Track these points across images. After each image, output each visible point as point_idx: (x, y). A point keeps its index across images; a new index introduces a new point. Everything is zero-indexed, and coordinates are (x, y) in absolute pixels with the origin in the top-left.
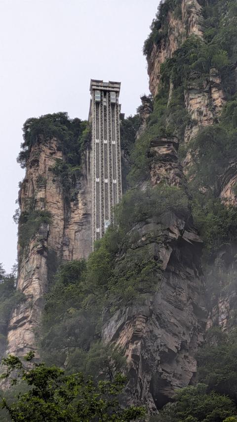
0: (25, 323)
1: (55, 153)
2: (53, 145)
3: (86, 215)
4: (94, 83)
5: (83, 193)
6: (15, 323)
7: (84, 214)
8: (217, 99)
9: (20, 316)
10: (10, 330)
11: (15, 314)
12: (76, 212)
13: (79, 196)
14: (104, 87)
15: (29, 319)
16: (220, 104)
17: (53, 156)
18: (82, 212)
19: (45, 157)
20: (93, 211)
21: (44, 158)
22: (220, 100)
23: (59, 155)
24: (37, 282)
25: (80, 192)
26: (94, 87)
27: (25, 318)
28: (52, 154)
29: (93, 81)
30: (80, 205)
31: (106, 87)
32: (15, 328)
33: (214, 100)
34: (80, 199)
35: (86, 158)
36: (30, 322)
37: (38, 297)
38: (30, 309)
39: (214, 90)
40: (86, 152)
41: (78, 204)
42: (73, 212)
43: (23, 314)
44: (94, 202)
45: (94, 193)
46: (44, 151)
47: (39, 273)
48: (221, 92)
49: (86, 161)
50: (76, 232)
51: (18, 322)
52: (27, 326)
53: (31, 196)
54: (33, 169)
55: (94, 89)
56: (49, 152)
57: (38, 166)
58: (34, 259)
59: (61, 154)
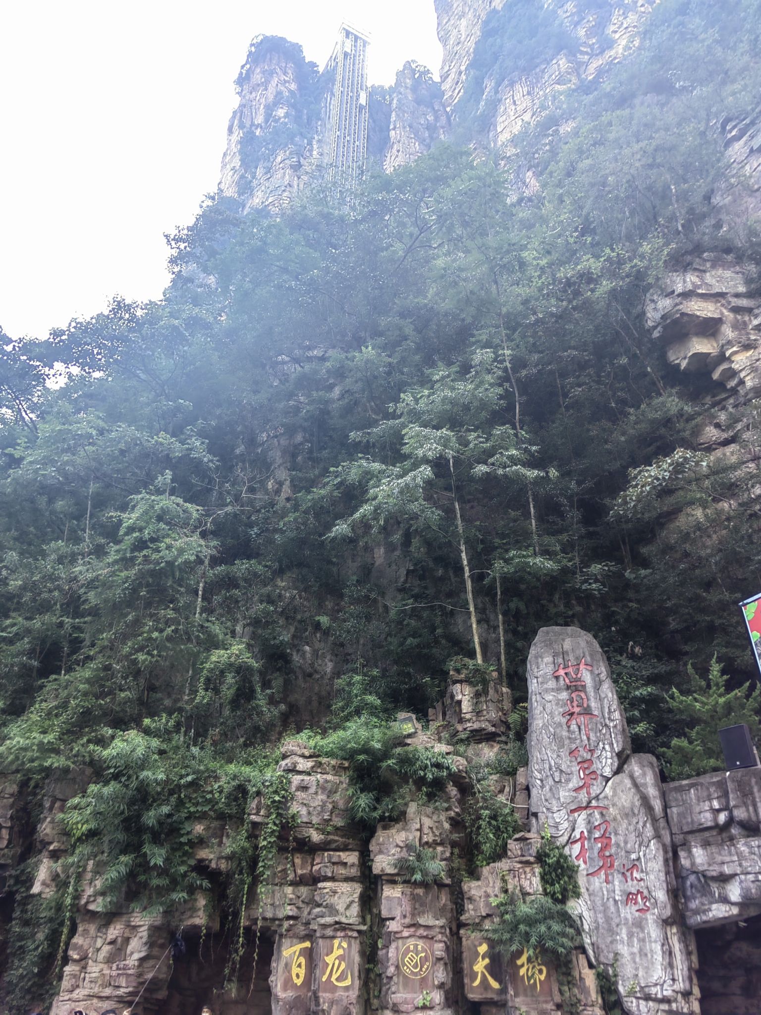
1: (289, 82)
2: (290, 72)
3: (321, 169)
5: (319, 141)
7: (318, 166)
13: (314, 142)
14: (356, 31)
17: (287, 85)
19: (278, 82)
21: (276, 82)
23: (293, 86)
25: (317, 137)
28: (285, 82)
30: (315, 153)
31: (359, 32)
34: (315, 147)
35: (326, 103)
40: (327, 96)
41: (312, 151)
44: (333, 154)
45: (333, 145)
49: (327, 107)
53: (248, 125)
54: (254, 94)
55: (344, 29)
56: (283, 77)
57: (266, 89)
58: (284, 173)
59: (296, 87)
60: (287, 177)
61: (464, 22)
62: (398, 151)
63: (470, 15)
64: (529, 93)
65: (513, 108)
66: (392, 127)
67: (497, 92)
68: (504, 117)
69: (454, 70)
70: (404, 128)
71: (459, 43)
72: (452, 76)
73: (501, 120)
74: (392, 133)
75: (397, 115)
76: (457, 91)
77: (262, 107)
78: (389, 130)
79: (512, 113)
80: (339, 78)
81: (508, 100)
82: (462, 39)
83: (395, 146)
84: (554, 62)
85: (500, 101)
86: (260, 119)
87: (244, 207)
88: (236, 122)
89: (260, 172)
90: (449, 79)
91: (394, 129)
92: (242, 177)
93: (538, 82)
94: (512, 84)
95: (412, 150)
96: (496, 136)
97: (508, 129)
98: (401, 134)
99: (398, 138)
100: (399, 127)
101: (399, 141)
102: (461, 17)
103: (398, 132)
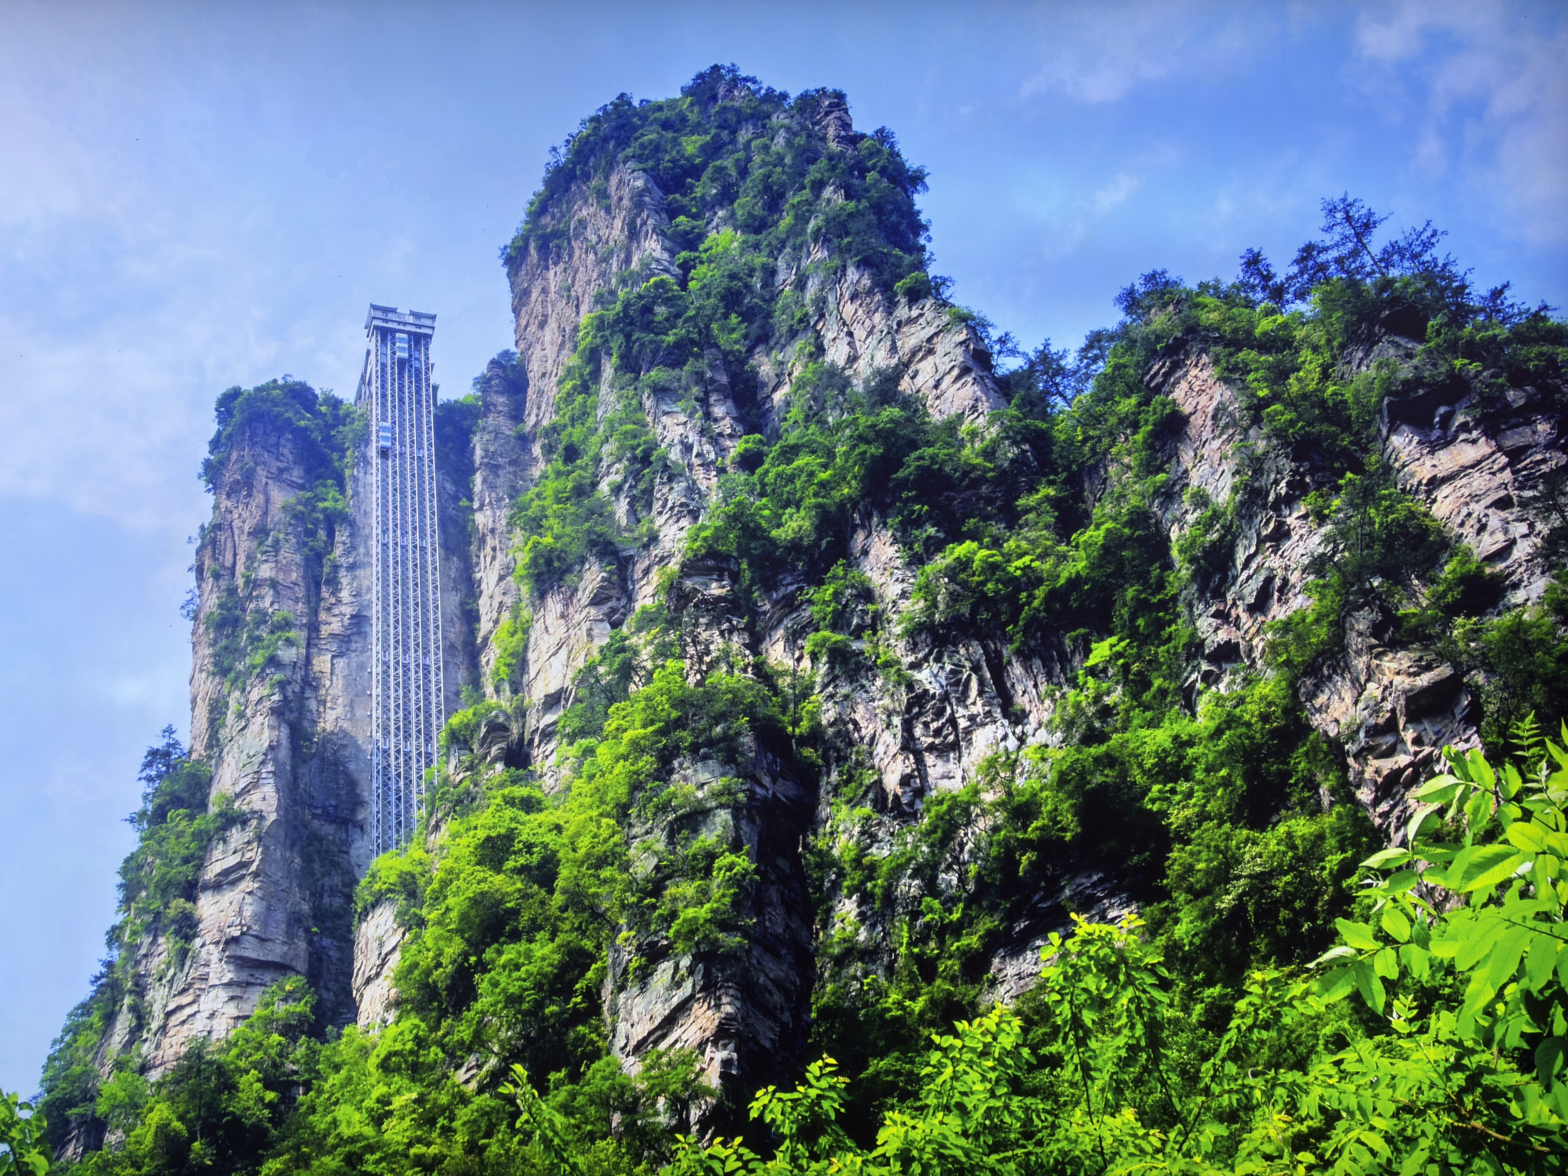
0: (243, 877)
1: (288, 469)
2: (286, 451)
3: (359, 620)
4: (379, 314)
5: (352, 567)
6: (219, 875)
7: (353, 617)
8: (723, 418)
9: (232, 860)
10: (205, 888)
11: (217, 854)
12: (336, 611)
13: (342, 573)
14: (399, 323)
15: (253, 868)
16: (729, 431)
17: (285, 476)
18: (348, 610)
19: (267, 477)
20: (375, 610)
21: (264, 480)
22: (728, 421)
23: (297, 474)
24: (271, 781)
25: (345, 563)
26: (376, 323)
27: (243, 865)
28: (281, 471)
29: (374, 307)
30: (345, 594)
31: (404, 323)
32: (217, 886)
33: (716, 420)
34: (345, 581)
35: (358, 484)
36: (256, 875)
37: (273, 817)
38: (255, 844)
39: (713, 398)
40: (358, 472)
41: (339, 591)
42: (329, 609)
43: (239, 855)
44: (376, 588)
45: (376, 568)
46: (264, 463)
47: (275, 760)
48: (730, 403)
50: (333, 657)
51: (226, 873)
52: (248, 884)
54: (232, 502)
55: (377, 328)
56: (274, 465)
57: (249, 495)
58: (262, 725)
59: (301, 472)
60: (266, 734)
61: (548, 333)
62: (494, 549)
63: (554, 324)
64: (562, 615)
65: (546, 638)
66: (477, 504)
68: (537, 653)
70: (502, 499)
71: (544, 373)
73: (533, 656)
74: (479, 518)
75: (485, 479)
77: (246, 529)
78: (473, 512)
79: (545, 647)
81: (539, 625)
83: (490, 542)
84: (586, 567)
85: (531, 622)
86: (243, 558)
89: (232, 706)
91: (481, 508)
93: (571, 596)
94: (543, 595)
96: (530, 685)
97: (541, 678)
98: (494, 516)
99: (490, 525)
100: (490, 503)
101: (493, 531)
102: (542, 325)
103: (489, 513)
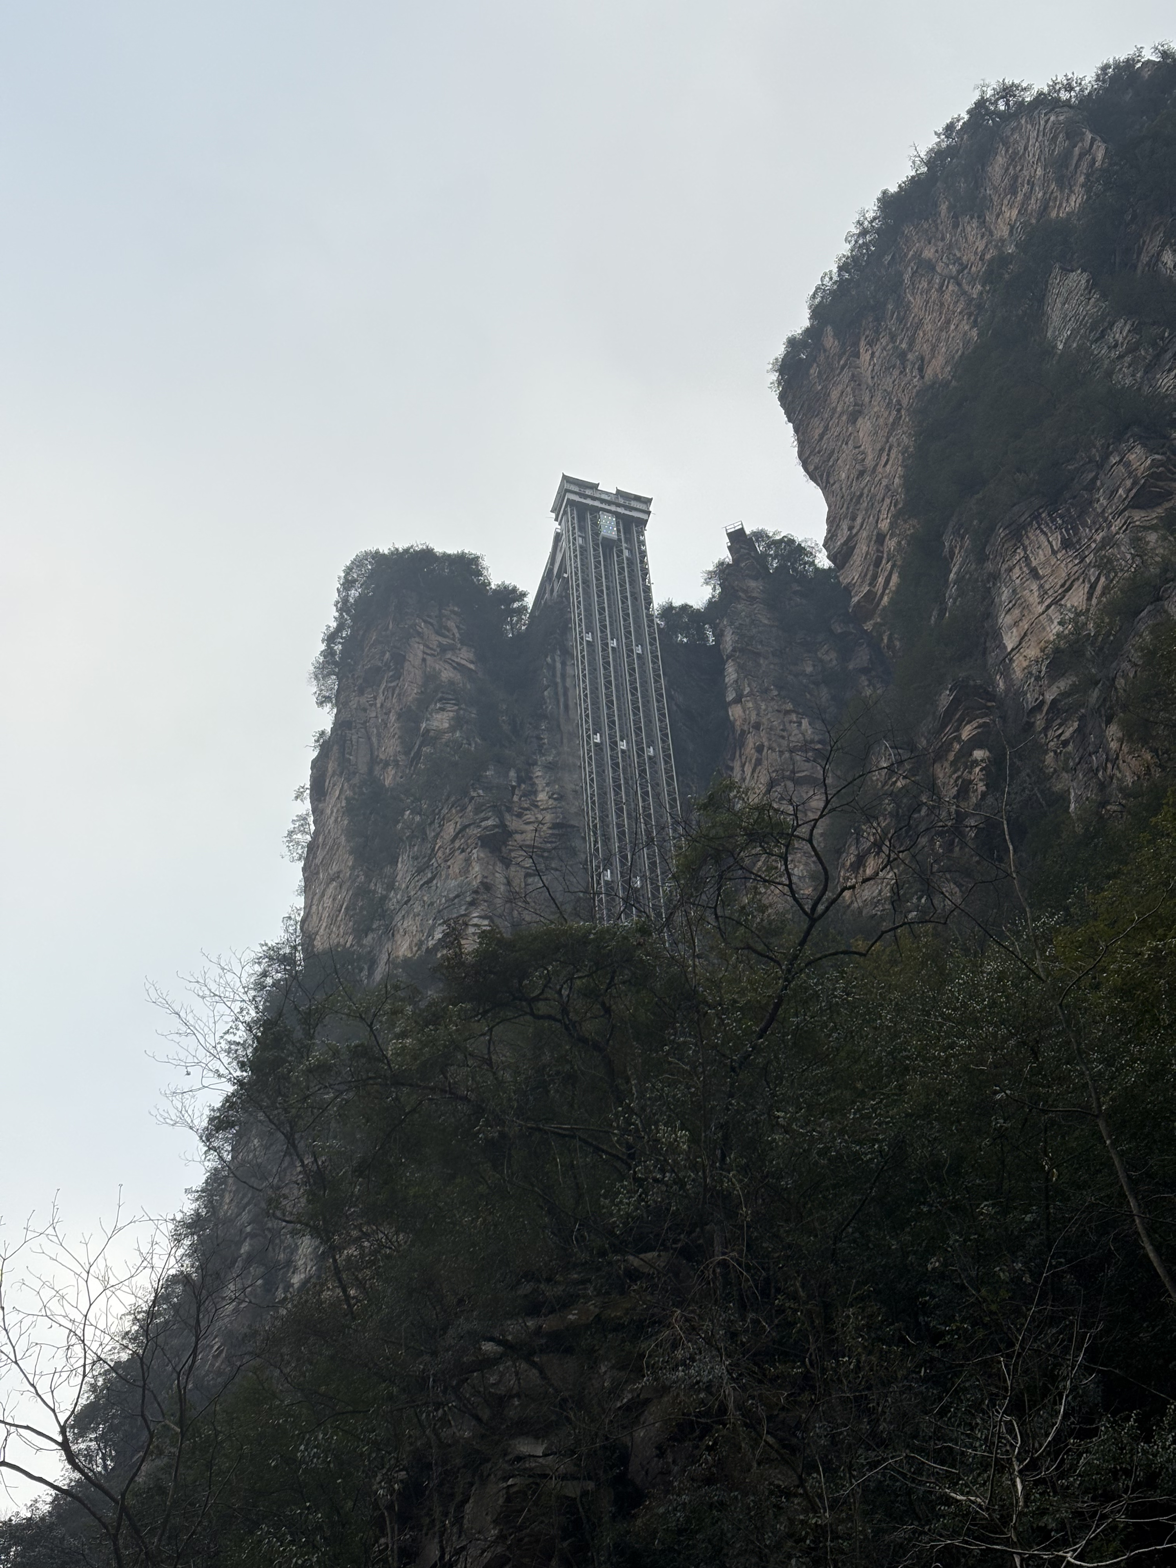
1: (452, 648)
2: (451, 624)
3: (564, 829)
4: (572, 487)
5: (551, 767)
7: (555, 826)
12: (529, 817)
13: (538, 772)
14: (603, 501)
17: (449, 655)
18: (547, 818)
19: (424, 653)
20: (591, 817)
21: (420, 655)
23: (464, 656)
25: (541, 760)
26: (570, 498)
28: (444, 649)
30: (542, 796)
31: (609, 503)
34: (540, 783)
35: (554, 675)
40: (554, 661)
41: (535, 793)
42: (519, 815)
44: (591, 792)
45: (587, 768)
46: (420, 635)
49: (556, 684)
50: (528, 874)
53: (363, 769)
54: (368, 695)
55: (571, 503)
56: (435, 640)
57: (397, 676)
58: (468, 861)
59: (471, 656)
60: (476, 868)
61: (865, 425)
62: (759, 749)
63: (877, 406)
64: (1066, 544)
65: (1035, 587)
66: (731, 696)
67: (982, 559)
68: (1017, 612)
69: (864, 534)
70: (766, 691)
71: (861, 474)
72: (862, 548)
73: (1008, 620)
74: (736, 712)
75: (741, 668)
76: (881, 580)
77: (393, 717)
78: (726, 706)
79: (1034, 598)
80: (577, 614)
81: (1016, 572)
82: (869, 462)
83: (751, 741)
84: (1114, 460)
85: (995, 577)
86: (390, 747)
87: (373, 964)
88: (331, 766)
89: (404, 868)
90: (857, 558)
91: (738, 700)
92: (361, 892)
93: (1082, 514)
94: (1017, 534)
95: (796, 738)
96: (1006, 660)
97: (1033, 639)
98: (757, 708)
99: (753, 717)
100: (751, 694)
101: (757, 726)
102: (854, 417)
103: (750, 705)
